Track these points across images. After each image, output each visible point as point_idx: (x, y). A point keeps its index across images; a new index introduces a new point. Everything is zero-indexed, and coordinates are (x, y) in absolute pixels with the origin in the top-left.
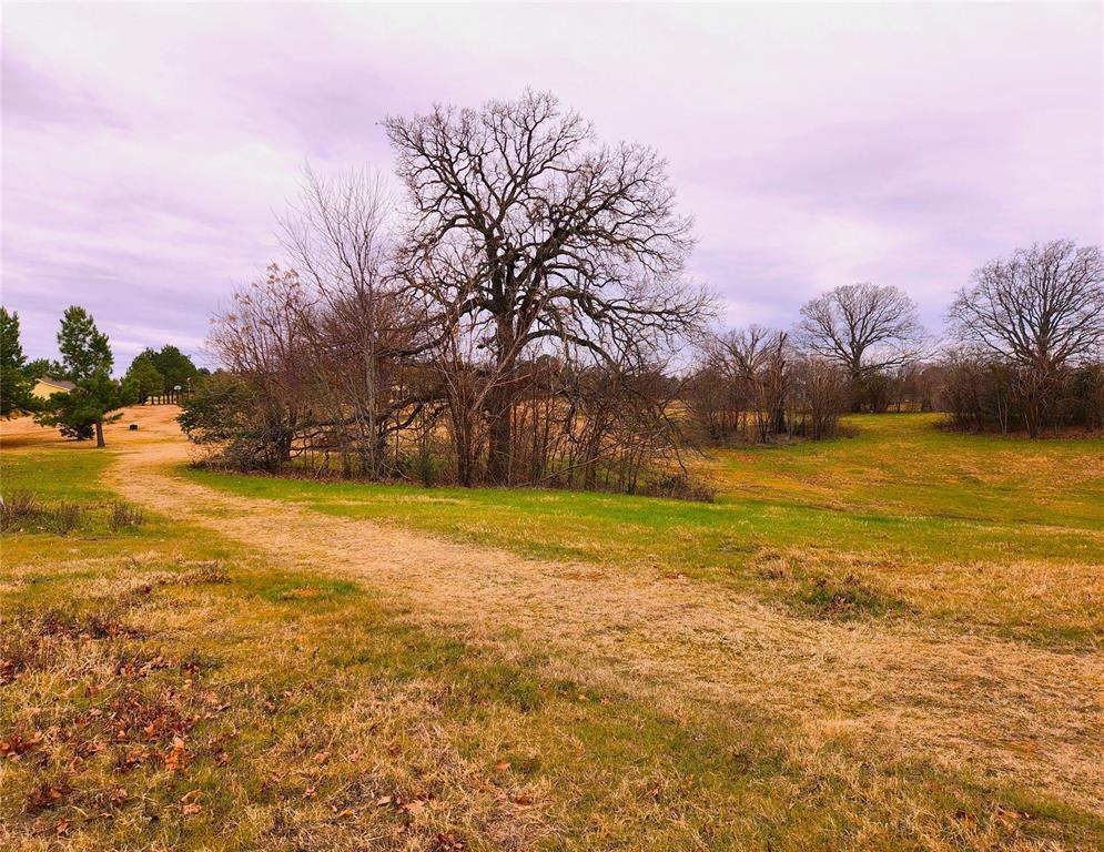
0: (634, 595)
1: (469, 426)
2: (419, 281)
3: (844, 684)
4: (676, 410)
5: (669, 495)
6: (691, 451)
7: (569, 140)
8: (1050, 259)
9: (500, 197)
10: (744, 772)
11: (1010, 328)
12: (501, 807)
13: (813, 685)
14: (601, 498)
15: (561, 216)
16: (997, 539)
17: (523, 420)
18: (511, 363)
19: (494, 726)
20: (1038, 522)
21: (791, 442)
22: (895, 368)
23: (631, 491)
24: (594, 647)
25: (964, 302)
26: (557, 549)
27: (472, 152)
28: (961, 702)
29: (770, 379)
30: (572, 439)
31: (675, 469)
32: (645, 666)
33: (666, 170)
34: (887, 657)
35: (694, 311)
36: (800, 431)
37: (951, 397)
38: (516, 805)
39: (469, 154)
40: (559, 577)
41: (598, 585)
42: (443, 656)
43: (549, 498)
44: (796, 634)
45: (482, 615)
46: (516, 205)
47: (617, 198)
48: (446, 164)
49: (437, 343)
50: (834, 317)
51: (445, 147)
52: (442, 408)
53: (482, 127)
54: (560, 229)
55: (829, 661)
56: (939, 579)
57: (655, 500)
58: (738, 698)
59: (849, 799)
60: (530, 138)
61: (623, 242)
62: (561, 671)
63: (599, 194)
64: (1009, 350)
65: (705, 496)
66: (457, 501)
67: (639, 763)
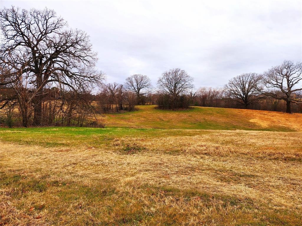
0: (79, 154)
1: (26, 108)
2: (6, 61)
3: (131, 169)
4: (94, 104)
5: (92, 126)
6: (98, 115)
7: (60, 25)
8: (176, 72)
9: (37, 38)
10: (105, 195)
11: (169, 86)
12: (31, 221)
13: (124, 171)
14: (72, 128)
15: (58, 47)
16: (165, 132)
17: (46, 106)
18: (41, 89)
19: (30, 198)
20: (174, 128)
21: (124, 112)
22: (147, 94)
23: (81, 126)
24: (65, 170)
25: (160, 80)
26: (56, 144)
27: (27, 23)
28: (155, 169)
29: (119, 96)
30: (63, 112)
31: (94, 119)
32: (80, 173)
33: (90, 38)
34: (141, 161)
35: (99, 77)
36: (126, 109)
37: (158, 101)
38: (36, 219)
39: (25, 23)
40: (56, 152)
41: (68, 153)
42: (12, 180)
43: (55, 129)
44: (122, 159)
45: (28, 166)
46: (42, 41)
47: (75, 44)
48: (17, 25)
49: (13, 82)
50: (133, 82)
51: (16, 20)
52: (16, 103)
53: (30, 16)
54: (58, 50)
55: (128, 164)
56: (153, 142)
57: (88, 128)
58: (105, 177)
59: (129, 196)
60: (47, 22)
61: (78, 56)
62: (54, 178)
63: (70, 42)
64: (169, 91)
65: (102, 126)
66: (21, 132)
67: (76, 199)
